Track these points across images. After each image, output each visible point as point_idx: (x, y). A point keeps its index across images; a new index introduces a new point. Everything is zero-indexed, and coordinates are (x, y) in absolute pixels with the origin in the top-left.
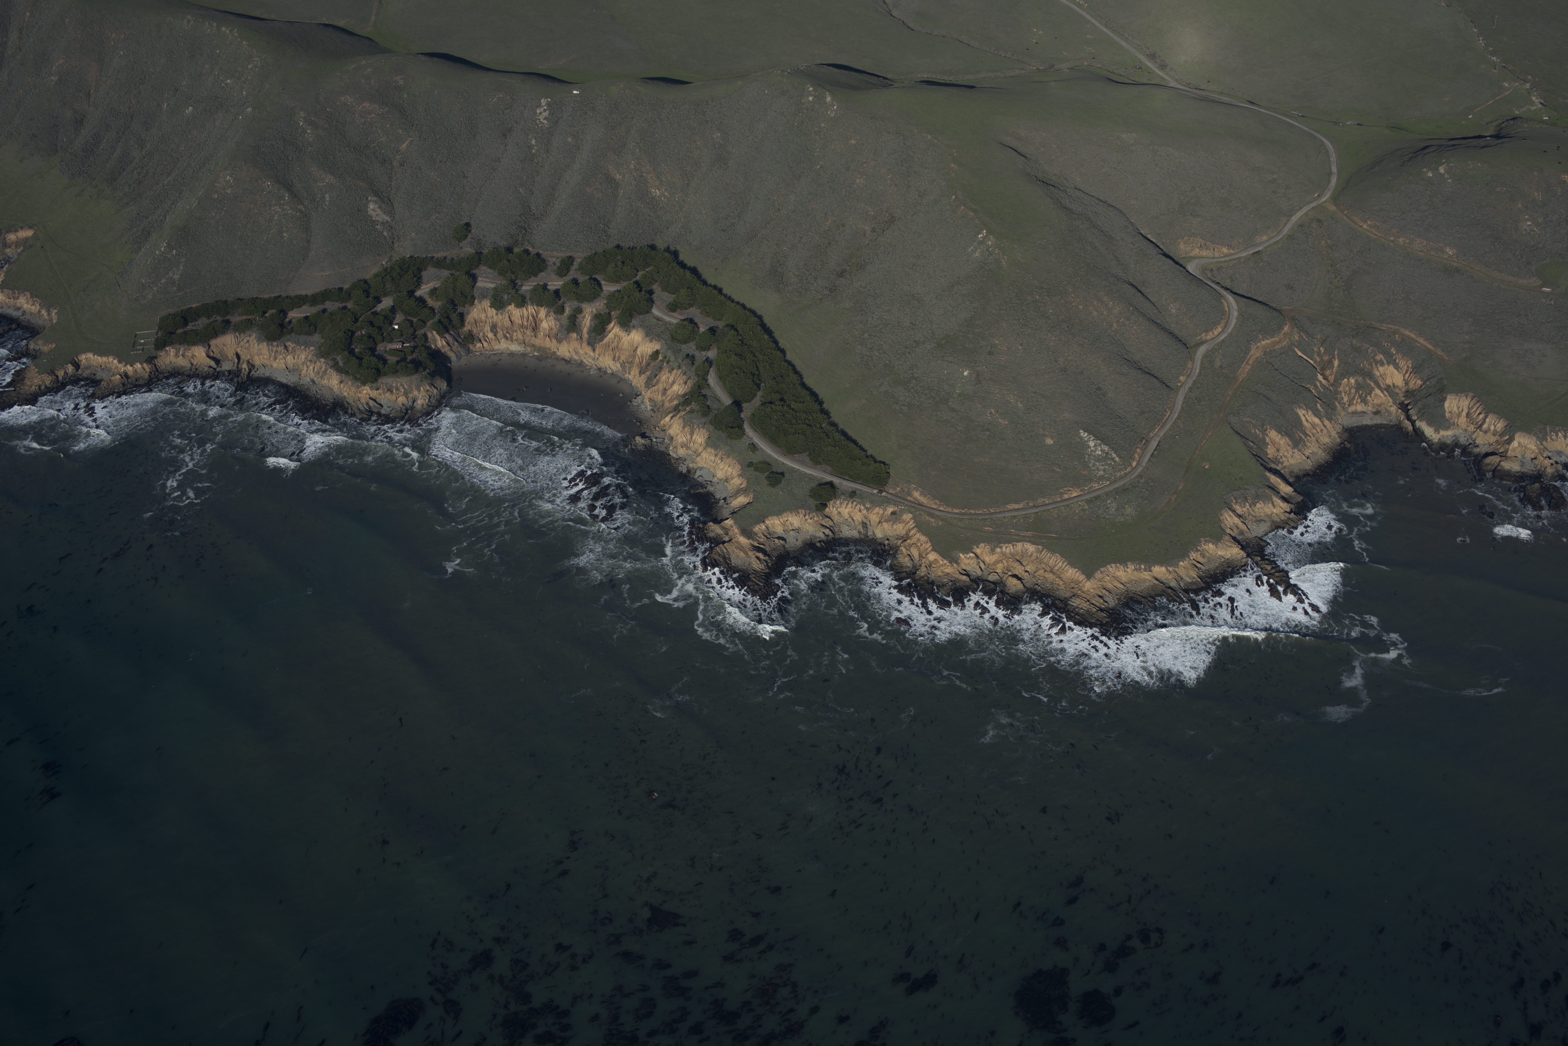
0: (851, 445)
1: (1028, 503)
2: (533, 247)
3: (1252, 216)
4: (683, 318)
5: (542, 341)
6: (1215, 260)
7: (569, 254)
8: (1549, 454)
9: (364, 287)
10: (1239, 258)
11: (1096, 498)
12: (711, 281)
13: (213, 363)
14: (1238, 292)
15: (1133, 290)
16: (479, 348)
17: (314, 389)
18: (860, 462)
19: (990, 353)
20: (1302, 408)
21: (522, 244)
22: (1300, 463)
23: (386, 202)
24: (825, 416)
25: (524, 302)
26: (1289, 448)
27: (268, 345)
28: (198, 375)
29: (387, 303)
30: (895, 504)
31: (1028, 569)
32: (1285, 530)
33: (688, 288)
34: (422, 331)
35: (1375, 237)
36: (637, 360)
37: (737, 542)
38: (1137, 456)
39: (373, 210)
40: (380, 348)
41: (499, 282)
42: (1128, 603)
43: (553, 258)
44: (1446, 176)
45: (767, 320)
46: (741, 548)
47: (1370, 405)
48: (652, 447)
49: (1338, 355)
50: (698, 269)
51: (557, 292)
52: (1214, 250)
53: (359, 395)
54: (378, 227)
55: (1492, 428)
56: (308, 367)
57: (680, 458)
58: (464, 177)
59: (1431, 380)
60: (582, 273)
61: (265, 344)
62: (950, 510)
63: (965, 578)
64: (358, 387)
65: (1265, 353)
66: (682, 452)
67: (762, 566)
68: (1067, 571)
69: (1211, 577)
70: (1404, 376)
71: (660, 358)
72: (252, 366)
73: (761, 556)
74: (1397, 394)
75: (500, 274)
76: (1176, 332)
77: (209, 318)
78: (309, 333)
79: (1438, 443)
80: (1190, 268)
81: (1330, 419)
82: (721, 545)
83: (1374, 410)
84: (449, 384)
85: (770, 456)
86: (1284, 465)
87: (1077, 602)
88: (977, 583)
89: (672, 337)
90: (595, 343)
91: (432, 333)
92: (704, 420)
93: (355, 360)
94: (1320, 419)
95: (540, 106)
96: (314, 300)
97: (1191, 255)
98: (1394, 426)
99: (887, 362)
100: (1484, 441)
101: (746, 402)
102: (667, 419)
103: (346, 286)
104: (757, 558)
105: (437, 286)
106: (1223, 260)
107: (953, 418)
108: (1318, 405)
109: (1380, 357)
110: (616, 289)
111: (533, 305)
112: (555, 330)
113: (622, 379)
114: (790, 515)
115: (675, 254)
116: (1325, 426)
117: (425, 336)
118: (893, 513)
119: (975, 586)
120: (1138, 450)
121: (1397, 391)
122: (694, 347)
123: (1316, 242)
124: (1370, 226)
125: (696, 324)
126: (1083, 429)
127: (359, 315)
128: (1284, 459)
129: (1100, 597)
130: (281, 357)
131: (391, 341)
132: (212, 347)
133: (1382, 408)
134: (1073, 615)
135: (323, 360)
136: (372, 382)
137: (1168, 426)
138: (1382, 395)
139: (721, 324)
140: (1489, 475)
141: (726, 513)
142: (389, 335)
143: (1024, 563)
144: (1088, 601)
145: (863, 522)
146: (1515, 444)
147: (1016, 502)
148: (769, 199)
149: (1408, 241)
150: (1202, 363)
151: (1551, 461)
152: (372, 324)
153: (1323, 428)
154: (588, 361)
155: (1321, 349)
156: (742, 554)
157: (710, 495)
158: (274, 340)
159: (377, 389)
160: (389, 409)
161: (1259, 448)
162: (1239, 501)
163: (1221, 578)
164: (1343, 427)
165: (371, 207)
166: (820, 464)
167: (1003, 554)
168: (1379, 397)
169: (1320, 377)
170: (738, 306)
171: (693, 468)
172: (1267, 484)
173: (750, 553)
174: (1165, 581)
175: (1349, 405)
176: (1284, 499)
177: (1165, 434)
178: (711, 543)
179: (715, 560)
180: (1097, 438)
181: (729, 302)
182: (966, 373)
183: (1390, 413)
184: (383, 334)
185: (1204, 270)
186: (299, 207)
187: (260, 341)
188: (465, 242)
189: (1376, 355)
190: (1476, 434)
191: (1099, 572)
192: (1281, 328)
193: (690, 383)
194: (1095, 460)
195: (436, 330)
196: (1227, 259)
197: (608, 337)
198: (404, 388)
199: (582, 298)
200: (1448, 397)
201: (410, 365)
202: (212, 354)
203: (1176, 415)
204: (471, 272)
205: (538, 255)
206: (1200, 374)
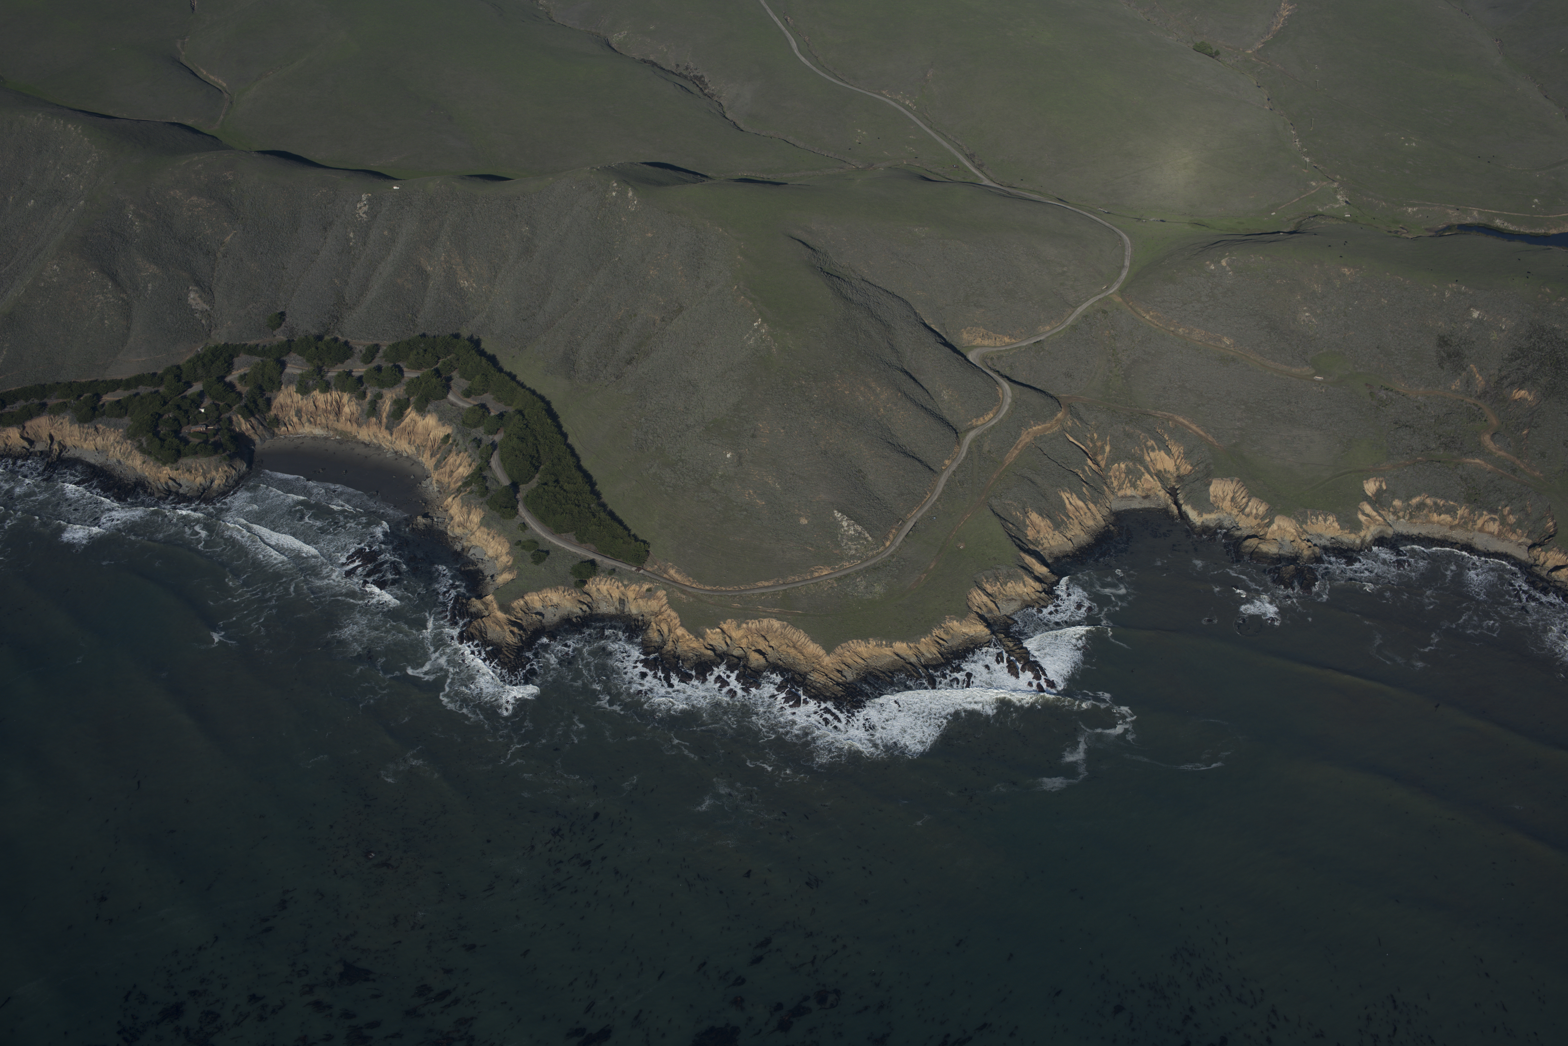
0: (616, 525)
1: (778, 581)
2: (343, 336)
3: (1036, 307)
4: (476, 403)
5: (344, 425)
6: (995, 349)
7: (375, 342)
8: (1309, 537)
9: (177, 372)
10: (1019, 347)
11: (846, 576)
12: (507, 368)
13: (26, 444)
14: (1017, 380)
15: (904, 377)
16: (284, 431)
17: (119, 469)
18: (622, 541)
19: (753, 436)
20: (1066, 491)
21: (333, 332)
22: (1061, 545)
23: (207, 291)
24: (595, 497)
25: (329, 388)
26: (1049, 530)
27: (79, 427)
28: (11, 455)
29: (197, 387)
30: (651, 581)
31: (772, 644)
32: (1035, 609)
33: (483, 374)
34: (227, 415)
35: (1156, 327)
36: (430, 444)
37: (495, 617)
38: (891, 536)
39: (194, 299)
40: (185, 430)
41: (307, 369)
42: (866, 677)
43: (360, 346)
44: (1228, 268)
45: (554, 406)
46: (498, 622)
47: (1140, 489)
48: (432, 526)
49: (1110, 441)
50: (497, 357)
51: (360, 380)
52: (995, 339)
53: (159, 475)
54: (197, 315)
55: (1254, 511)
56: (115, 448)
57: (456, 537)
58: (284, 268)
59: (1200, 465)
60: (386, 361)
61: (77, 425)
62: (701, 587)
63: (710, 652)
64: (159, 467)
65: (1035, 439)
66: (458, 531)
67: (515, 640)
68: (809, 646)
69: (953, 653)
70: (1175, 462)
71: (450, 441)
72: (63, 447)
73: (515, 630)
74: (1168, 479)
75: (308, 360)
76: (948, 417)
77: (27, 401)
78: (120, 416)
79: (1202, 526)
80: (970, 357)
81: (1095, 503)
82: (479, 620)
83: (1144, 494)
84: (249, 466)
85: (538, 535)
86: (1044, 546)
87: (815, 676)
88: (721, 657)
89: (463, 422)
90: (393, 427)
91: (237, 417)
92: (481, 501)
93: (157, 441)
94: (1084, 503)
95: (360, 201)
96: (128, 384)
97: (973, 344)
98: (1162, 509)
99: (659, 445)
100: (1246, 524)
101: (523, 483)
102: (450, 499)
103: (160, 372)
104: (512, 632)
105: (247, 372)
106: (1004, 349)
107: (713, 498)
108: (1084, 489)
109: (1151, 443)
110: (416, 376)
111: (337, 391)
112: (356, 415)
113: (415, 462)
114: (550, 591)
115: (476, 343)
116: (1089, 509)
117: (230, 420)
118: (649, 590)
119: (719, 661)
120: (894, 531)
121: (1169, 476)
122: (483, 431)
123: (1100, 332)
124: (1152, 317)
125: (488, 410)
126: (837, 510)
127: (169, 398)
128: (1044, 540)
129: (838, 671)
130: (91, 438)
131: (196, 423)
132: (27, 429)
133: (1151, 493)
134: (809, 688)
135: (129, 441)
136: (172, 463)
137: (926, 508)
138: (1151, 479)
139: (511, 410)
140: (1246, 558)
141: (491, 588)
142: (195, 418)
143: (769, 639)
144: (826, 675)
145: (620, 599)
146: (1274, 527)
147: (767, 580)
148: (568, 290)
149: (1187, 331)
150: (969, 448)
151: (1309, 544)
152: (179, 407)
153: (1087, 511)
154: (386, 445)
155: (1095, 435)
156: (498, 628)
157: (480, 572)
158: (86, 422)
159: (177, 469)
160: (187, 489)
161: (1019, 529)
162: (990, 580)
163: (963, 654)
164: (1111, 511)
165: (192, 296)
166: (586, 543)
167: (749, 629)
168: (1149, 482)
169: (1089, 462)
170: (527, 392)
171: (467, 547)
172: (1020, 564)
173: (506, 627)
174: (906, 657)
175: (1119, 490)
176: (1037, 579)
177: (922, 516)
178: (472, 618)
179: (472, 634)
180: (850, 517)
181: (519, 389)
182: (728, 456)
183: (1159, 498)
184: (189, 417)
185: (984, 359)
186: (122, 296)
187: (72, 423)
188: (278, 330)
189: (1148, 441)
190: (1239, 517)
191: (839, 647)
192: (1053, 414)
193: (474, 466)
194: (848, 540)
195: (241, 414)
196: (1008, 348)
197: (405, 421)
198: (203, 469)
199: (382, 384)
200: (1214, 481)
201: (209, 447)
202: (26, 435)
203: (936, 497)
204: (282, 359)
205: (346, 343)
206: (966, 458)
